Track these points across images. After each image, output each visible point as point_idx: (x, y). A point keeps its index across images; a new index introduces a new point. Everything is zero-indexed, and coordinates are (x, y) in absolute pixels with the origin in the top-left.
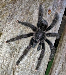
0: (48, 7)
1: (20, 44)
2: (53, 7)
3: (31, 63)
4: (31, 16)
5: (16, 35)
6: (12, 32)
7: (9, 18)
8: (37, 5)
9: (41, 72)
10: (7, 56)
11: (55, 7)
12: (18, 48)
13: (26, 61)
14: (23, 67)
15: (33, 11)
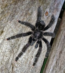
0: (45, 9)
1: (19, 42)
2: (50, 10)
3: (29, 59)
4: (31, 16)
5: (16, 33)
6: (12, 31)
7: (10, 17)
8: (36, 7)
9: (38, 68)
10: (7, 53)
11: (52, 9)
12: (17, 46)
13: (24, 58)
14: (22, 63)
15: (32, 13)
